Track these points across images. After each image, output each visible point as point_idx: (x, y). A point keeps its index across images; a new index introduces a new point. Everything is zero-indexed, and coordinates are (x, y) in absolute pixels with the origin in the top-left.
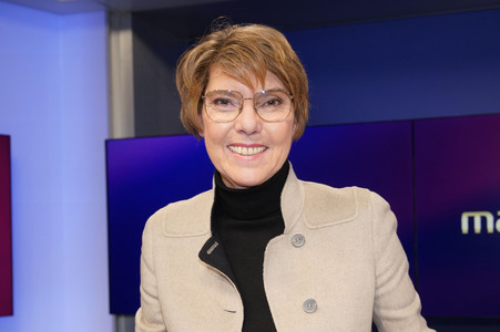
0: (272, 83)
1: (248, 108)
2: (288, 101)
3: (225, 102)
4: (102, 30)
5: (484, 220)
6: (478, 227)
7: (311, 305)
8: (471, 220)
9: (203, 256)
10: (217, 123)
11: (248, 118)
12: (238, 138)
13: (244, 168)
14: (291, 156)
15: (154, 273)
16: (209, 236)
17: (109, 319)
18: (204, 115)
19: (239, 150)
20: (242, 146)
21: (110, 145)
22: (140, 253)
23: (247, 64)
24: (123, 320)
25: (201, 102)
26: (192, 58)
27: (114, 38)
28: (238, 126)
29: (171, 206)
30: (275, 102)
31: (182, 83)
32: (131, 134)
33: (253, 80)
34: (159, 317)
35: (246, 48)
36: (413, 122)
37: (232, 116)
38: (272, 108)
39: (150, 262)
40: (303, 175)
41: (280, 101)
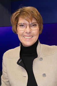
0: (34, 21)
1: (28, 27)
2: (38, 25)
3: (22, 26)
7: (44, 75)
9: (18, 63)
10: (21, 31)
11: (28, 29)
12: (26, 34)
14: (39, 38)
15: (6, 67)
16: (19, 58)
18: (18, 29)
19: (26, 37)
20: (27, 36)
22: (2, 61)
23: (27, 17)
25: (17, 26)
28: (26, 32)
29: (10, 50)
30: (34, 25)
31: (12, 21)
34: (7, 78)
35: (27, 13)
37: (24, 29)
38: (34, 27)
39: (5, 64)
40: (42, 43)
41: (36, 25)
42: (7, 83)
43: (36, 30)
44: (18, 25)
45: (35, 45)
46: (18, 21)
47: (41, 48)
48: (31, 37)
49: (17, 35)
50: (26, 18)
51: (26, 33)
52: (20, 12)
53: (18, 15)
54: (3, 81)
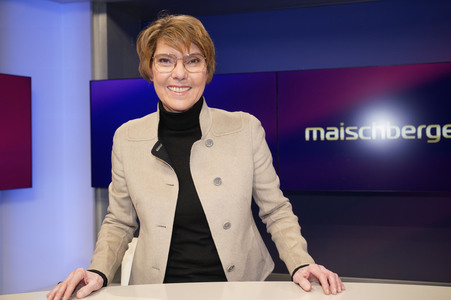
0: (194, 50)
1: (180, 65)
2: (203, 60)
3: (166, 61)
4: (88, 13)
5: (319, 132)
6: (315, 137)
7: (218, 181)
8: (311, 133)
9: (154, 152)
10: (161, 73)
11: (179, 70)
12: (174, 82)
13: (177, 100)
14: (204, 94)
15: (122, 162)
16: (156, 140)
17: (91, 190)
18: (154, 68)
19: (174, 89)
20: (176, 87)
21: (93, 83)
23: (180, 39)
24: (99, 190)
25: (152, 60)
26: (146, 34)
27: (95, 18)
28: (174, 75)
29: (131, 122)
30: (195, 61)
31: (140, 49)
32: (106, 78)
33: (183, 48)
34: (125, 189)
35: (179, 29)
36: (277, 73)
37: (170, 69)
38: (193, 64)
39: (119, 156)
40: (212, 105)
41: (199, 61)
42: (125, 203)
43: (198, 73)
44: (156, 60)
45: (196, 109)
46: (154, 50)
47: (209, 117)
48: (185, 89)
49: (152, 83)
50: (177, 42)
51: (176, 78)
52: (160, 28)
53: (155, 36)
54: (115, 198)
